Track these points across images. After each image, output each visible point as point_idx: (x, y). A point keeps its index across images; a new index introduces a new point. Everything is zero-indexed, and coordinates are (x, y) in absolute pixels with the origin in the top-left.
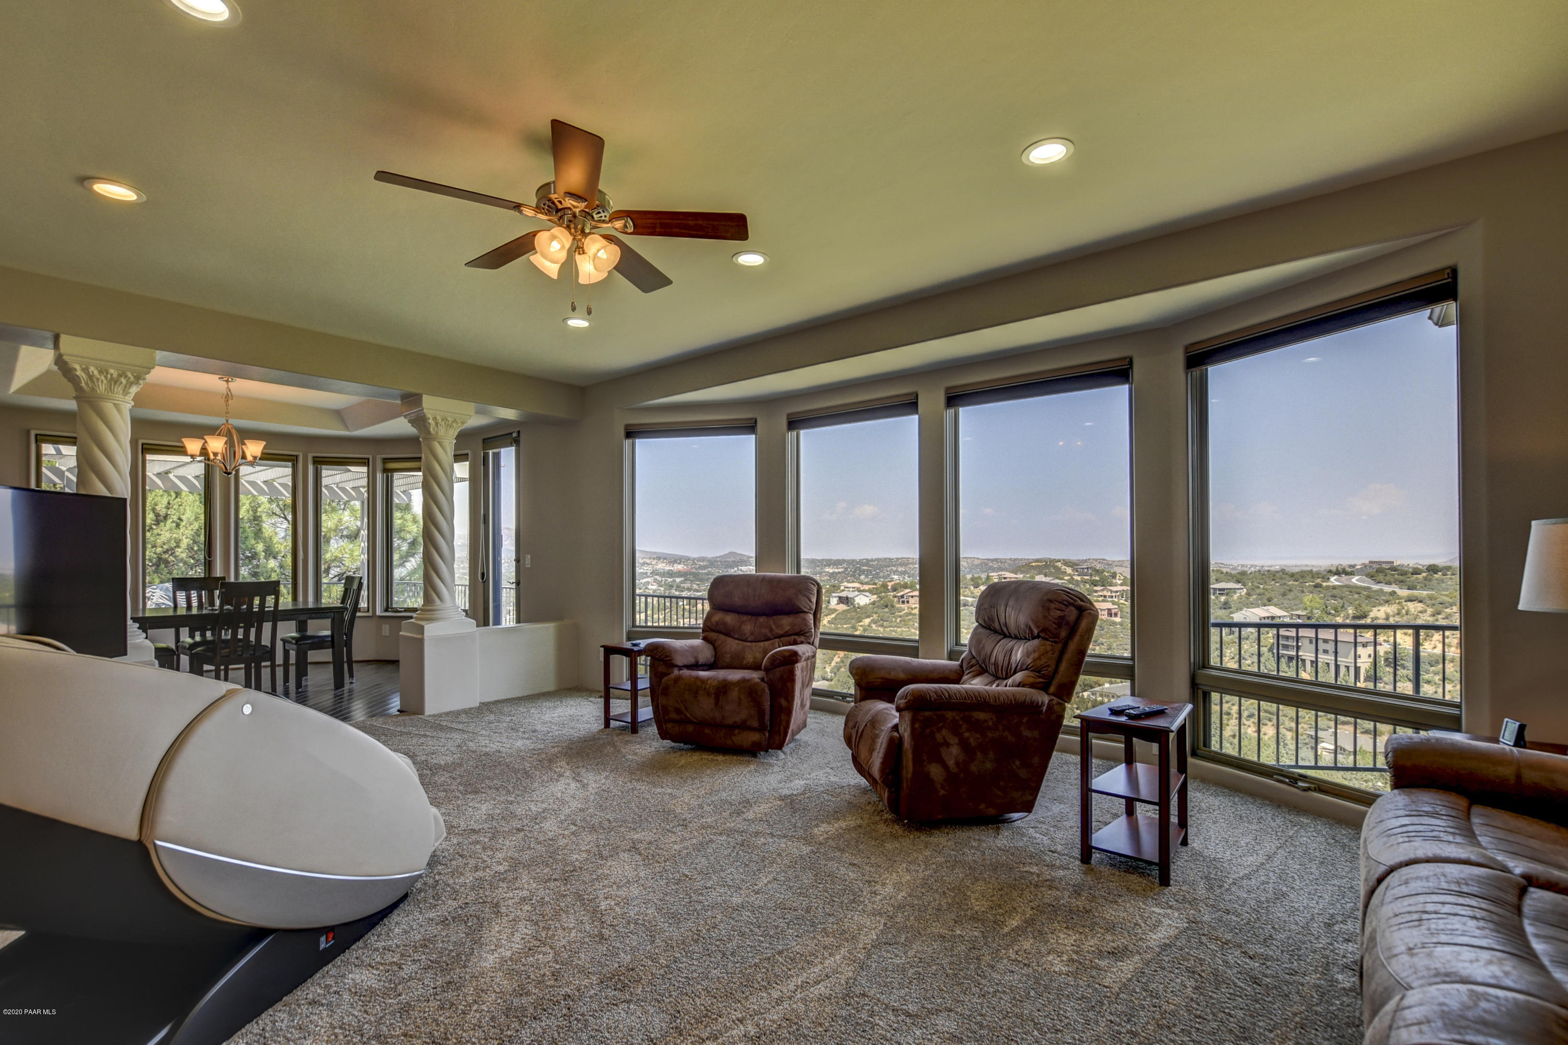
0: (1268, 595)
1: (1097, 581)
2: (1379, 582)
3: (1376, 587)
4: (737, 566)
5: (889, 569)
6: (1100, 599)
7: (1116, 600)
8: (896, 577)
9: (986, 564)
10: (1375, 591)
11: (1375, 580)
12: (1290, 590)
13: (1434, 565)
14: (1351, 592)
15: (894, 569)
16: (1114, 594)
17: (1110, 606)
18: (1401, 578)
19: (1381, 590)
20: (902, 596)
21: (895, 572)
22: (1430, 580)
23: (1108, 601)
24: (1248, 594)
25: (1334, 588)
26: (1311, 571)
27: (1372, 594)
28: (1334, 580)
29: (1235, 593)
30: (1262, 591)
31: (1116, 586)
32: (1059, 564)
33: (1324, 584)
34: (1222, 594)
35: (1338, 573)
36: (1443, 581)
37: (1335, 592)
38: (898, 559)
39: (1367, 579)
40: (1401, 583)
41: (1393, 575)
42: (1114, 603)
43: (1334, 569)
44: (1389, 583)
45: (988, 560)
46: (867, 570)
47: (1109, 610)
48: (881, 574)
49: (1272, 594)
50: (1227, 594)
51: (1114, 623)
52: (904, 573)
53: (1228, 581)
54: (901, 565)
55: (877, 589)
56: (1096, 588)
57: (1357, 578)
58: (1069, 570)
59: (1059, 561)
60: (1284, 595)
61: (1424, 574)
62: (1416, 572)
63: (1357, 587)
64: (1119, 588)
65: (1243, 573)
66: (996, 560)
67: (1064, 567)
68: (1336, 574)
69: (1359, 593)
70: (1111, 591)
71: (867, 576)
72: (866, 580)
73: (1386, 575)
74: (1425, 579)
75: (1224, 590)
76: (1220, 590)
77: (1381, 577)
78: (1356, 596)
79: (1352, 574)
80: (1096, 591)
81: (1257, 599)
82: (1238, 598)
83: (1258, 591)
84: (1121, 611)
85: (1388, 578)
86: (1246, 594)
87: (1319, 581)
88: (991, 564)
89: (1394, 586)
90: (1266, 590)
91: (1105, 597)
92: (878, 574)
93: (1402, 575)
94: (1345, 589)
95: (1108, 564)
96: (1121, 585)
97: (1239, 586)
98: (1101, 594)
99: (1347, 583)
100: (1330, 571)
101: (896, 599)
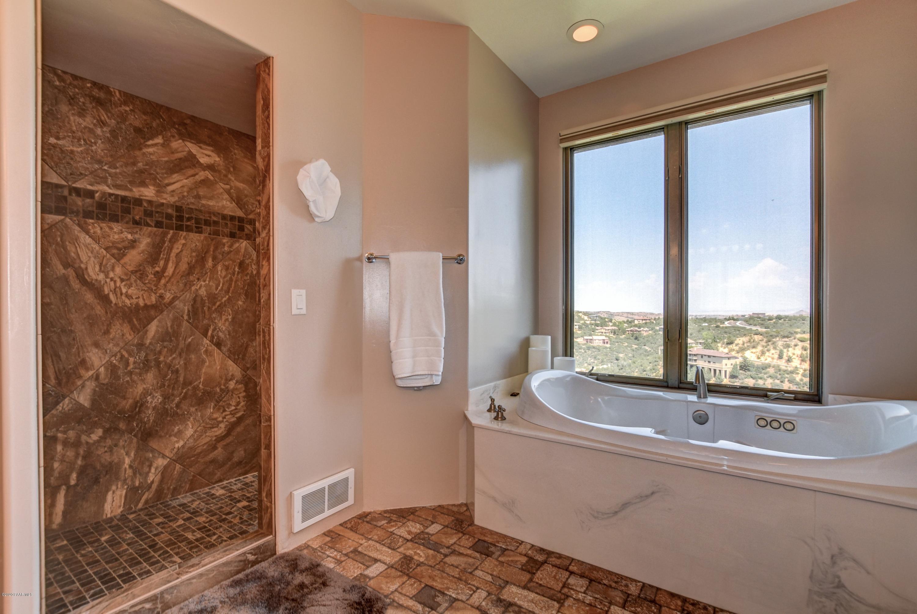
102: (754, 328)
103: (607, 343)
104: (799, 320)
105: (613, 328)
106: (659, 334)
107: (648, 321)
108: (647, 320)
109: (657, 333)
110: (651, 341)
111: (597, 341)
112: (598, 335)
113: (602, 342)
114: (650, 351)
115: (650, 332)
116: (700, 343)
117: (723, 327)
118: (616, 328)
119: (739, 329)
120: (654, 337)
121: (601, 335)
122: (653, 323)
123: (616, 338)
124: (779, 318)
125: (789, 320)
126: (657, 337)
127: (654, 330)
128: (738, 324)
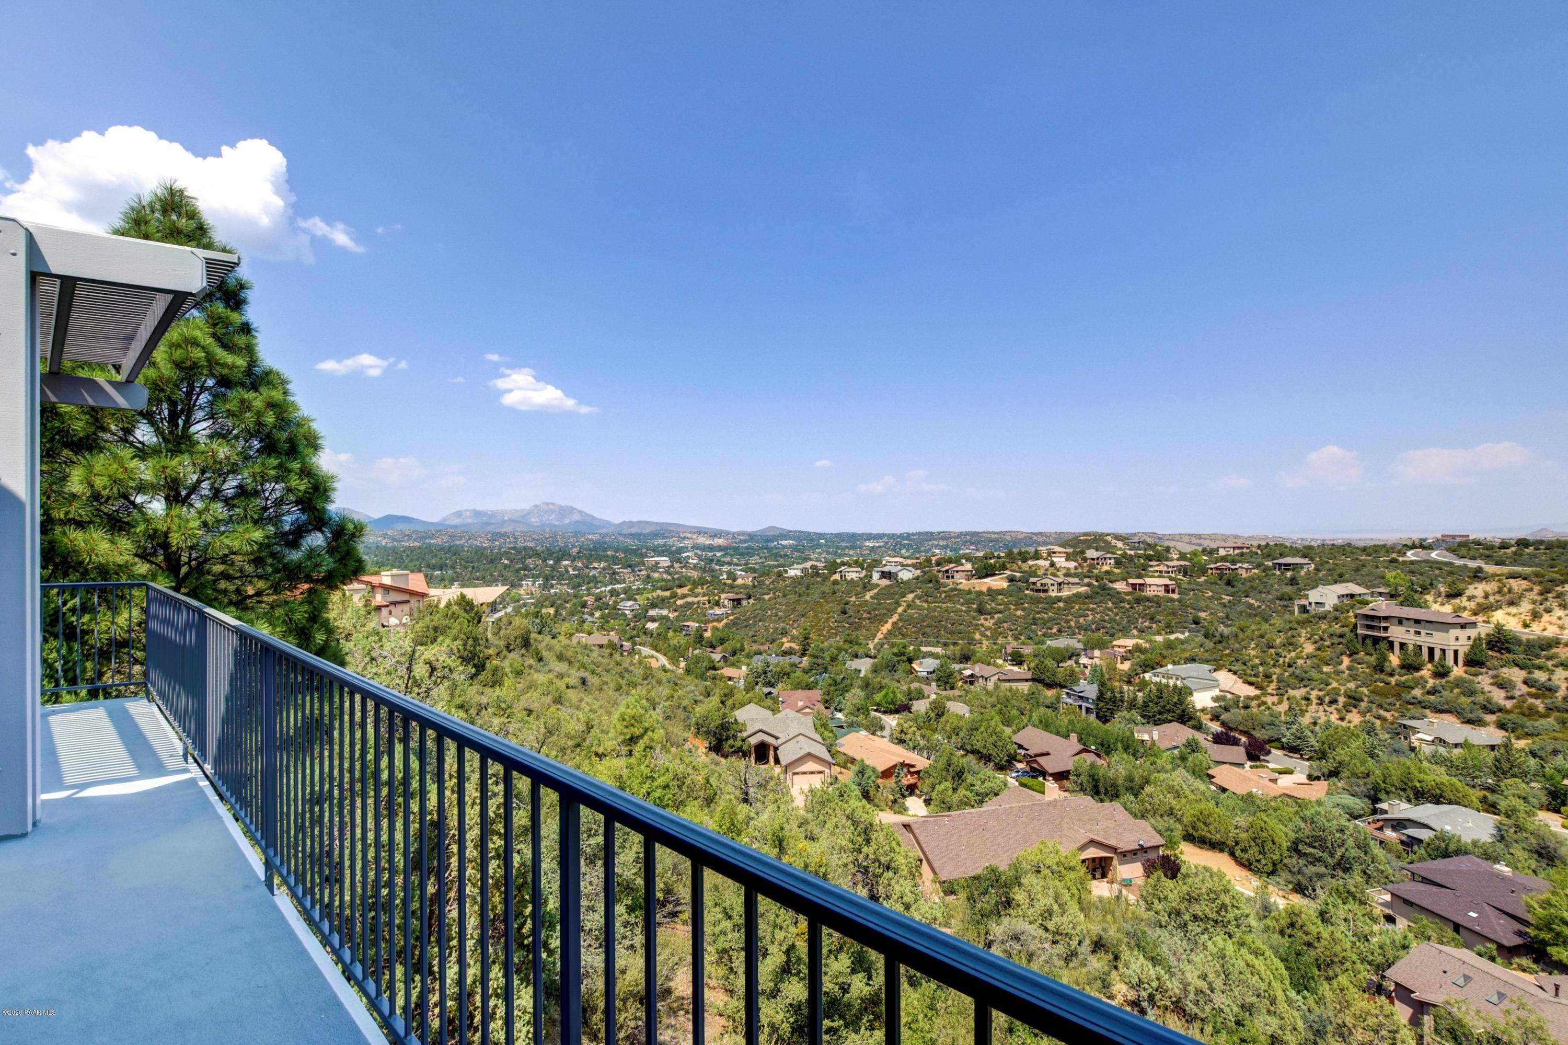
0: (1339, 571)
1: (1152, 555)
2: (1463, 557)
3: (1459, 562)
4: (777, 540)
5: (930, 543)
6: (1156, 574)
7: (1173, 575)
8: (937, 551)
9: (1031, 538)
10: (1459, 567)
11: (1458, 555)
12: (1363, 566)
13: (1524, 539)
14: (1431, 567)
15: (936, 543)
16: (1170, 570)
17: (1167, 581)
18: (1487, 552)
19: (1465, 566)
20: (947, 571)
21: (936, 546)
22: (1521, 555)
23: (1164, 577)
24: (1317, 570)
25: (1412, 563)
26: (1384, 546)
27: (1455, 570)
28: (1410, 555)
29: (1302, 568)
30: (1332, 567)
31: (1172, 560)
32: (1109, 538)
33: (1401, 559)
34: (1288, 570)
35: (1413, 547)
36: (1535, 556)
37: (1412, 567)
38: (939, 533)
39: (1448, 554)
40: (1487, 558)
41: (1478, 549)
42: (1171, 579)
43: (1409, 543)
44: (1473, 558)
45: (1033, 533)
46: (908, 545)
47: (1166, 586)
48: (923, 549)
49: (1343, 570)
50: (1293, 570)
51: (1172, 600)
52: (946, 547)
53: (1294, 556)
54: (943, 539)
55: (920, 563)
56: (1151, 563)
57: (1436, 552)
58: (1120, 544)
59: (1109, 535)
60: (1357, 570)
61: (1513, 549)
62: (1504, 546)
63: (1437, 562)
64: (1175, 563)
65: (1310, 548)
66: (1040, 534)
67: (1114, 541)
68: (1412, 548)
70: (1168, 566)
71: (908, 550)
72: (907, 554)
73: (1469, 550)
74: (1515, 553)
75: (1289, 565)
76: (1285, 565)
77: (1463, 551)
78: (1437, 572)
79: (1430, 548)
80: (1151, 566)
81: (1326, 575)
82: (1306, 574)
83: (1327, 566)
84: (1179, 587)
85: (1472, 553)
86: (1315, 569)
87: (1394, 555)
88: (1035, 538)
89: (1479, 561)
90: (1337, 565)
91: (1161, 572)
92: (919, 548)
93: (1487, 549)
94: (1424, 564)
95: (1159, 538)
96: (1178, 559)
97: (1306, 561)
98: (1156, 569)
99: (1427, 558)
100: (1406, 546)
101: (940, 574)
102: (1473, 564)
103: (1173, 591)
105: (1182, 563)
106: (1274, 574)
107: (1245, 550)
108: (1242, 548)
109: (1270, 573)
110: (1261, 587)
111: (1153, 588)
112: (1154, 577)
113: (1163, 589)
114: (1259, 607)
115: (1256, 571)
116: (1380, 594)
117: (1404, 562)
118: (1187, 563)
119: (1440, 566)
120: (1265, 580)
121: (1159, 577)
122: (1257, 553)
123: (1189, 583)
124: (1523, 543)
125: (1546, 549)
126: (1271, 582)
127: (1262, 568)
128: (1434, 555)
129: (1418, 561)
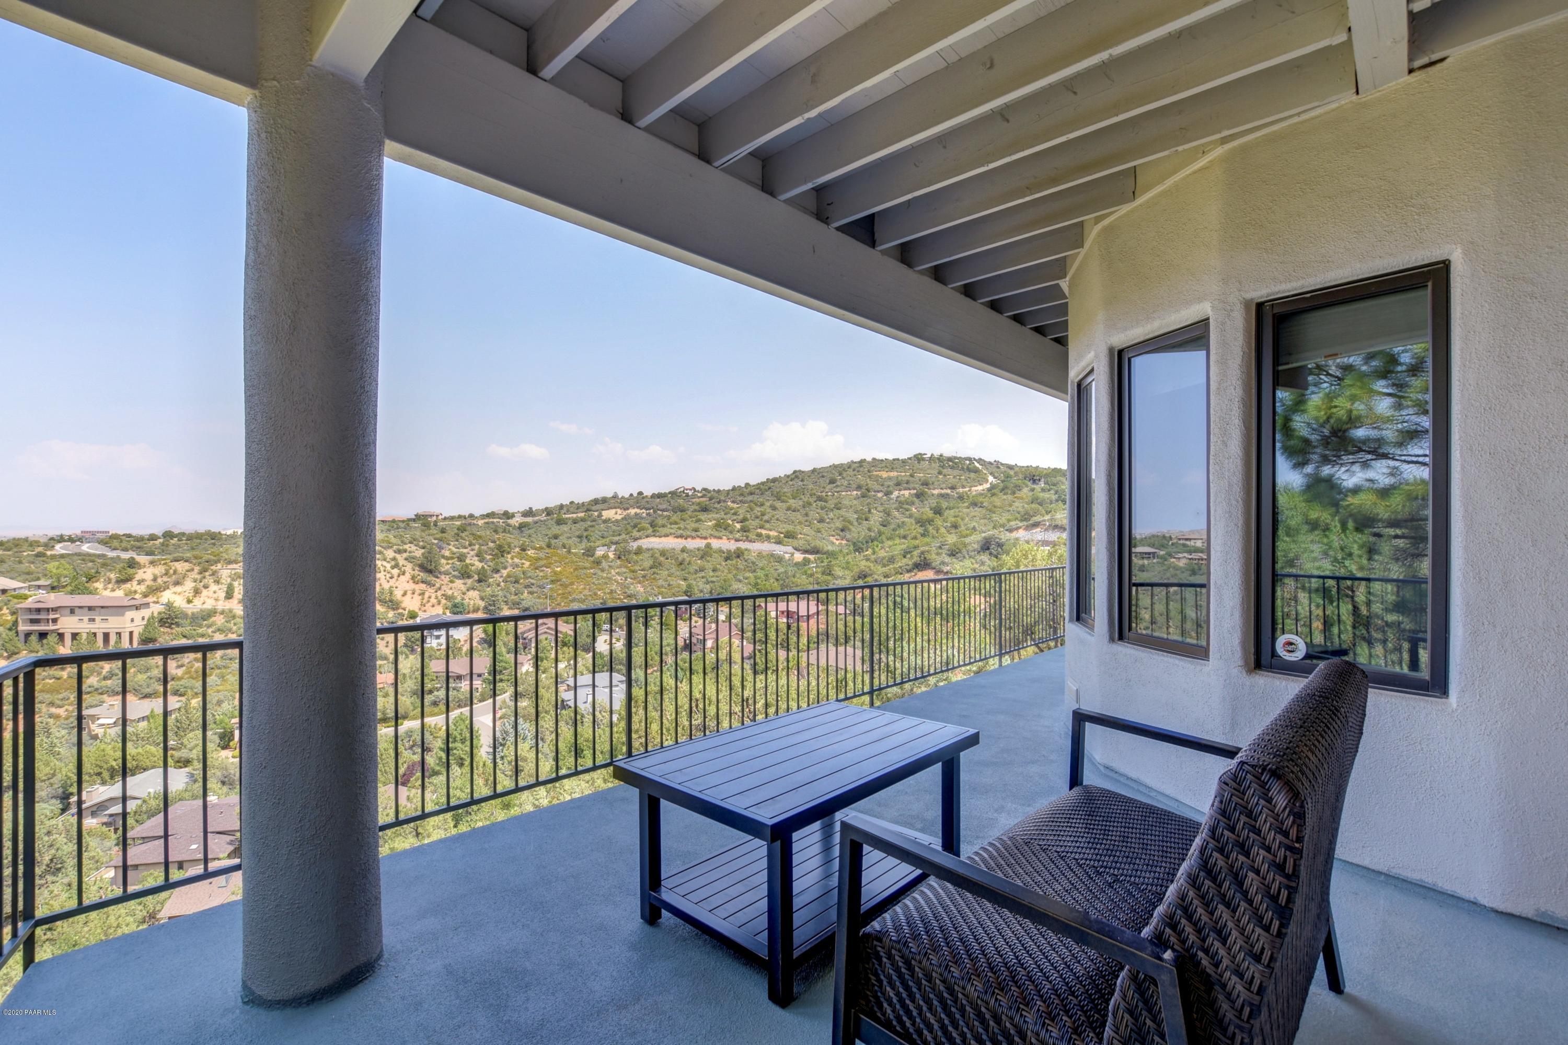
2: (115, 549)
3: (112, 554)
10: (112, 558)
11: (110, 547)
14: (83, 560)
18: (138, 544)
19: (118, 557)
22: (167, 546)
25: (62, 556)
26: (26, 540)
27: (109, 562)
28: (59, 549)
33: (49, 553)
35: (61, 540)
36: (179, 545)
37: (63, 560)
39: (99, 546)
40: (138, 549)
41: (129, 541)
43: (56, 537)
44: (125, 550)
57: (88, 545)
61: (161, 540)
62: (153, 537)
63: (89, 555)
68: (59, 542)
69: (93, 561)
73: (121, 541)
74: (162, 544)
77: (115, 543)
78: (90, 564)
79: (78, 541)
85: (124, 545)
87: (40, 549)
89: (130, 552)
94: (75, 558)
99: (77, 551)
100: (52, 539)
102: (125, 556)
104: (206, 539)
116: (39, 587)
117: (53, 556)
119: (92, 558)
124: (168, 535)
125: (187, 540)
128: (85, 548)
129: (69, 555)
